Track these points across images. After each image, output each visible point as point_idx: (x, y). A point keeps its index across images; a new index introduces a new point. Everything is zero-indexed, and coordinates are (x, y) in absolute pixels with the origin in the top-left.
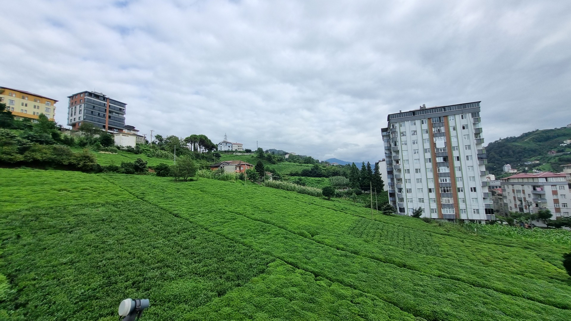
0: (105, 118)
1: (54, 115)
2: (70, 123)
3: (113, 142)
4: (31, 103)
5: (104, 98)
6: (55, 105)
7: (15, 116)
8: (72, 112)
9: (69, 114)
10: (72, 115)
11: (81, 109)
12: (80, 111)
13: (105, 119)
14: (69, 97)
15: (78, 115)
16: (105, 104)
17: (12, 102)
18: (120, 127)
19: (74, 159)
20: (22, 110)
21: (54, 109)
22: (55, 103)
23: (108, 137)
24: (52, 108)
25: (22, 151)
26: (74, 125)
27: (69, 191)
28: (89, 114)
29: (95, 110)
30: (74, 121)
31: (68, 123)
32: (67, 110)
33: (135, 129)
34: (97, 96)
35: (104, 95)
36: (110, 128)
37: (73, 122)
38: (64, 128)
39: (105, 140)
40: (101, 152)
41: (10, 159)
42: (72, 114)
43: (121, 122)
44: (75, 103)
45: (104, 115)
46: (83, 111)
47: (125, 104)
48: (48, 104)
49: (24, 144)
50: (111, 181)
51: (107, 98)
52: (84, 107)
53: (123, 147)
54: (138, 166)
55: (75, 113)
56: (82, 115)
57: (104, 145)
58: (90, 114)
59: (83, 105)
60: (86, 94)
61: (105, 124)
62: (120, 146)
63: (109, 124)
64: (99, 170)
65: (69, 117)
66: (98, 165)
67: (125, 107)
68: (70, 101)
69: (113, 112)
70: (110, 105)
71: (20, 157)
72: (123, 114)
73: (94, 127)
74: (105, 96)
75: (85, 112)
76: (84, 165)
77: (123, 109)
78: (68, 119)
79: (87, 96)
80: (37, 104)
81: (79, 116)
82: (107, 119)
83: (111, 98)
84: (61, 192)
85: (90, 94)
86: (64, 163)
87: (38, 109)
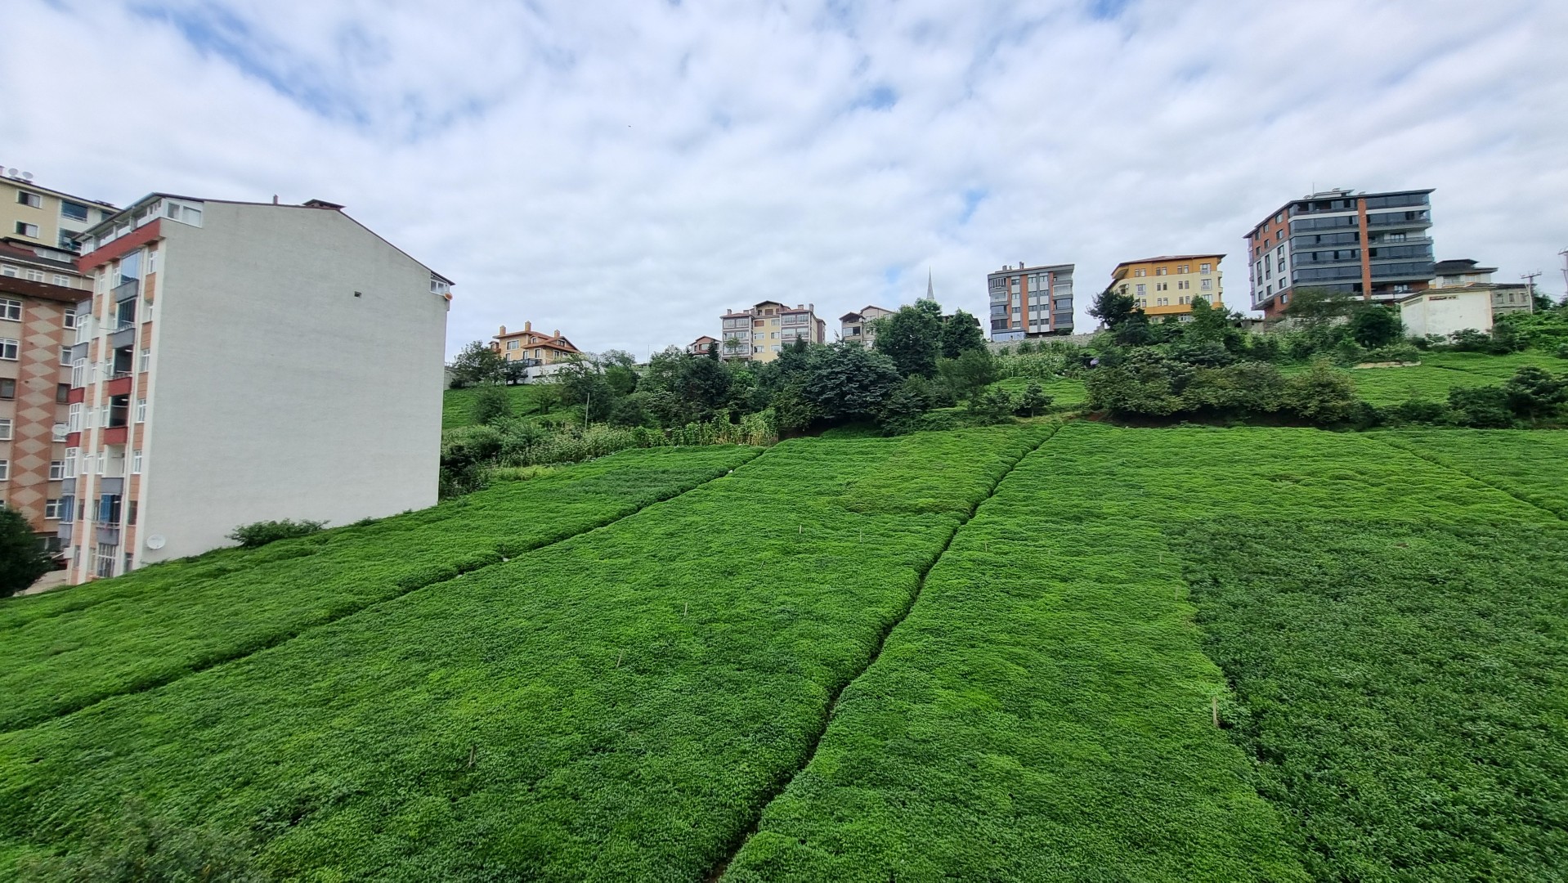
0: (1359, 260)
1: (1220, 293)
2: (1258, 303)
3: (1399, 327)
4: (1171, 279)
5: (1347, 201)
6: (1219, 268)
7: (1150, 316)
8: (1259, 271)
9: (1252, 280)
10: (1260, 282)
11: (1281, 256)
12: (1282, 261)
13: (1358, 264)
14: (1249, 236)
15: (1276, 276)
16: (1351, 217)
17: (1140, 287)
18: (1414, 274)
19: (1290, 395)
20: (1160, 300)
21: (1220, 278)
22: (1219, 263)
23: (1379, 317)
24: (1213, 276)
25: (1178, 388)
26: (1268, 306)
27: (1297, 482)
28: (1305, 263)
29: (1324, 246)
30: (1269, 293)
31: (1254, 303)
32: (1246, 272)
33: (1477, 266)
34: (1323, 204)
35: (1344, 194)
36: (1379, 288)
37: (1265, 297)
38: (1248, 318)
39: (1367, 327)
40: (1362, 366)
41: (1161, 408)
42: (1260, 279)
43: (1418, 256)
44: (1266, 246)
45: (1353, 252)
46: (1288, 261)
47: (1427, 192)
48: (1204, 271)
49: (1179, 372)
50: (1426, 452)
51: (1355, 199)
52: (1291, 250)
53: (1442, 339)
54: (1527, 397)
55: (1268, 272)
56: (1287, 273)
57: (1367, 342)
58: (1311, 263)
59: (1286, 244)
60: (1292, 210)
61: (1360, 277)
62: (1429, 336)
63: (1372, 276)
64: (1371, 420)
65: (1253, 289)
66: (1365, 406)
67: (1427, 203)
68: (1251, 245)
69: (1382, 233)
70: (1368, 216)
71: (1176, 403)
72: (1423, 229)
73: (1326, 296)
74: (1349, 192)
75: (1295, 261)
76: (1322, 408)
77: (1421, 212)
78: (1253, 294)
79: (1296, 214)
80: (1183, 278)
81: (1281, 278)
82: (1366, 262)
83: (1369, 192)
84: (1280, 484)
85: (1303, 206)
86: (1268, 408)
87: (1187, 287)
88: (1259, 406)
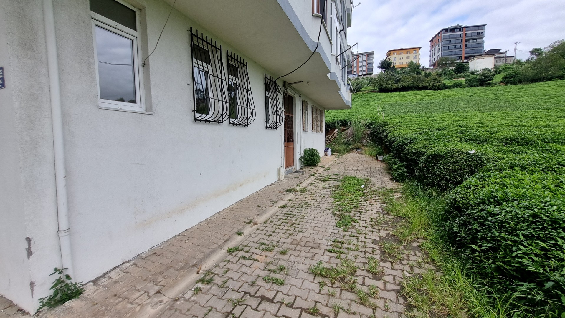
0: (462, 48)
1: (419, 60)
2: (431, 64)
3: (468, 69)
4: (404, 56)
5: (460, 28)
6: (419, 52)
7: (397, 68)
8: (432, 53)
9: (430, 56)
11: (439, 48)
12: (439, 49)
13: (461, 50)
14: (430, 41)
15: (437, 54)
16: (461, 34)
17: (395, 58)
18: (478, 53)
20: (400, 63)
21: (419, 55)
22: (419, 50)
23: (461, 65)
24: (417, 55)
26: (434, 65)
28: (446, 50)
29: (452, 44)
30: (434, 60)
31: (430, 64)
32: (429, 53)
33: (501, 51)
34: (452, 30)
35: (460, 26)
36: (467, 58)
37: (433, 62)
38: (426, 67)
39: (458, 68)
40: (454, 80)
41: (391, 87)
42: (432, 56)
43: (480, 47)
44: (435, 45)
45: (460, 46)
46: (440, 49)
47: (484, 25)
48: (415, 53)
51: (463, 28)
52: (442, 45)
53: (478, 71)
55: (435, 53)
56: (440, 53)
57: (457, 73)
58: (447, 50)
59: (440, 44)
60: (443, 32)
61: (461, 54)
62: (475, 70)
63: (465, 54)
65: (430, 59)
66: (445, 85)
67: (484, 29)
68: (431, 44)
69: (469, 40)
70: (466, 34)
71: (396, 86)
72: (482, 38)
73: (449, 61)
74: (462, 25)
75: (442, 49)
76: (434, 86)
77: (482, 32)
78: (430, 61)
79: (444, 33)
80: (408, 55)
82: (464, 48)
83: (467, 25)
85: (446, 30)
87: (409, 58)
88: (417, 86)
